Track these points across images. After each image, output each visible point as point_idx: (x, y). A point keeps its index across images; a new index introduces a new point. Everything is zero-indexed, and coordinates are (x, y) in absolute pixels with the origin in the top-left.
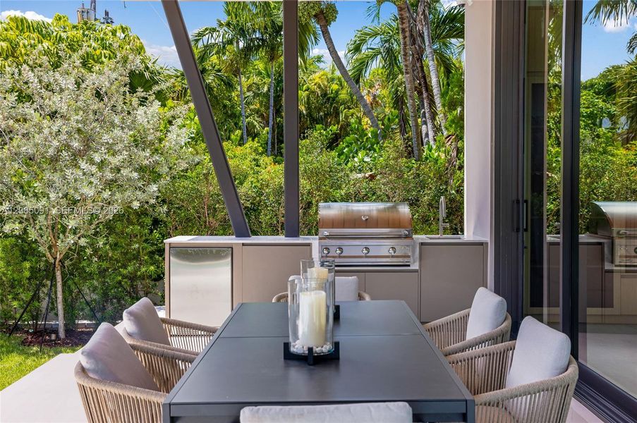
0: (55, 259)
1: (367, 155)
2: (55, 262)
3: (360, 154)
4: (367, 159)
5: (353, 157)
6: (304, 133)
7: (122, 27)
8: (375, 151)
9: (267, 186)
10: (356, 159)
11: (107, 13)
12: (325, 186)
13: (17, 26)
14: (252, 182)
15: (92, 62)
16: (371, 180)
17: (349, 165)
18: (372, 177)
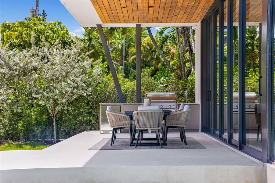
0: (54, 115)
1: (165, 78)
2: (53, 116)
3: (162, 78)
4: (165, 80)
5: (160, 79)
6: (142, 70)
7: (58, 22)
8: (168, 76)
9: (129, 89)
10: (161, 80)
11: (44, 11)
12: (149, 89)
13: (21, 25)
14: (123, 88)
15: (50, 39)
16: (166, 87)
17: (158, 82)
18: (166, 86)
